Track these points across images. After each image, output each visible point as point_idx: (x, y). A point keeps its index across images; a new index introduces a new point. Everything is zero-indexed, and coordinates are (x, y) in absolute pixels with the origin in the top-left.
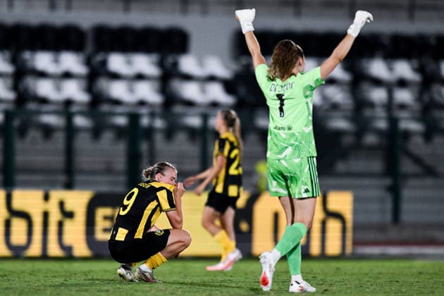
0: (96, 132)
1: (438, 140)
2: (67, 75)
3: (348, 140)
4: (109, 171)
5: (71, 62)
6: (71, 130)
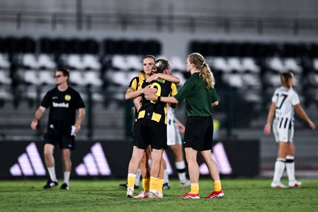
0: (106, 103)
1: (313, 107)
2: (88, 69)
3: (258, 107)
4: (114, 126)
5: (91, 61)
6: (91, 102)
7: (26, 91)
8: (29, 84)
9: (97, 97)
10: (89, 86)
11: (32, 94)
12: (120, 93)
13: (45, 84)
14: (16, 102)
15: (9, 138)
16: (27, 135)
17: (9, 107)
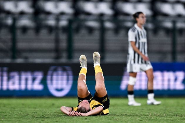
7: (46, 19)
8: (49, 13)
9: (108, 25)
10: (102, 15)
11: (51, 22)
12: (129, 21)
13: (62, 14)
14: (38, 29)
15: (31, 60)
16: (47, 58)
17: (31, 34)
